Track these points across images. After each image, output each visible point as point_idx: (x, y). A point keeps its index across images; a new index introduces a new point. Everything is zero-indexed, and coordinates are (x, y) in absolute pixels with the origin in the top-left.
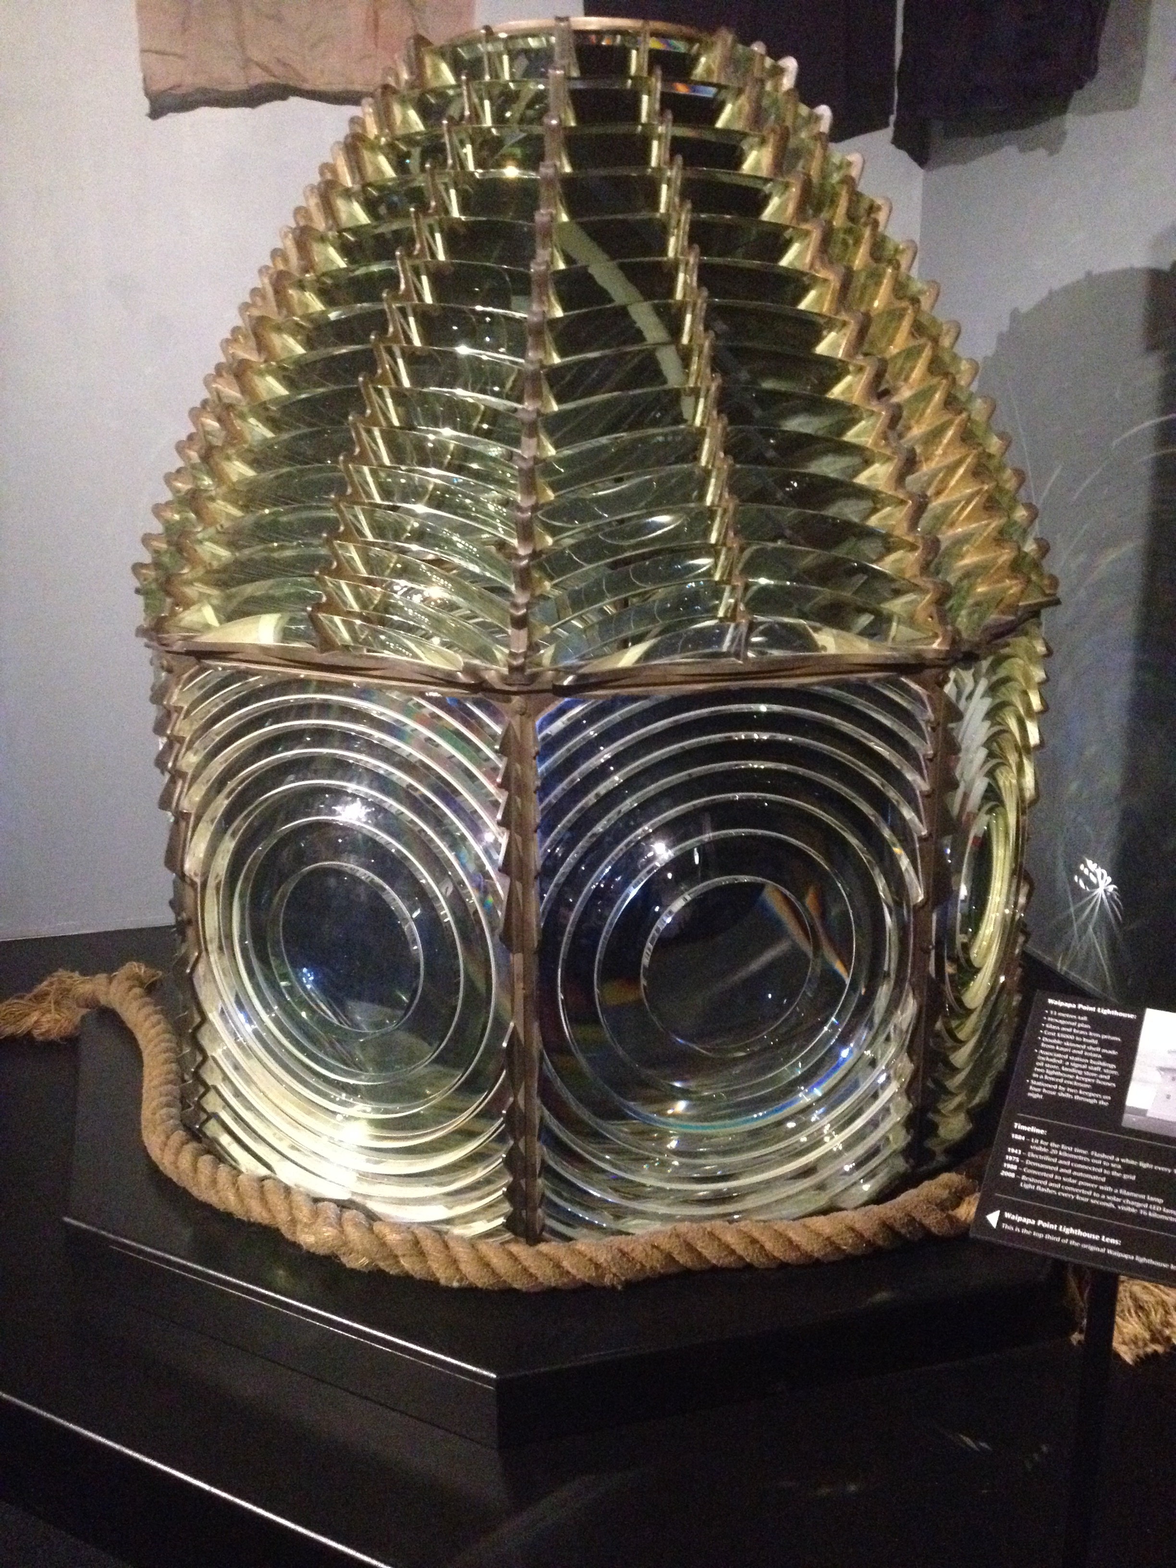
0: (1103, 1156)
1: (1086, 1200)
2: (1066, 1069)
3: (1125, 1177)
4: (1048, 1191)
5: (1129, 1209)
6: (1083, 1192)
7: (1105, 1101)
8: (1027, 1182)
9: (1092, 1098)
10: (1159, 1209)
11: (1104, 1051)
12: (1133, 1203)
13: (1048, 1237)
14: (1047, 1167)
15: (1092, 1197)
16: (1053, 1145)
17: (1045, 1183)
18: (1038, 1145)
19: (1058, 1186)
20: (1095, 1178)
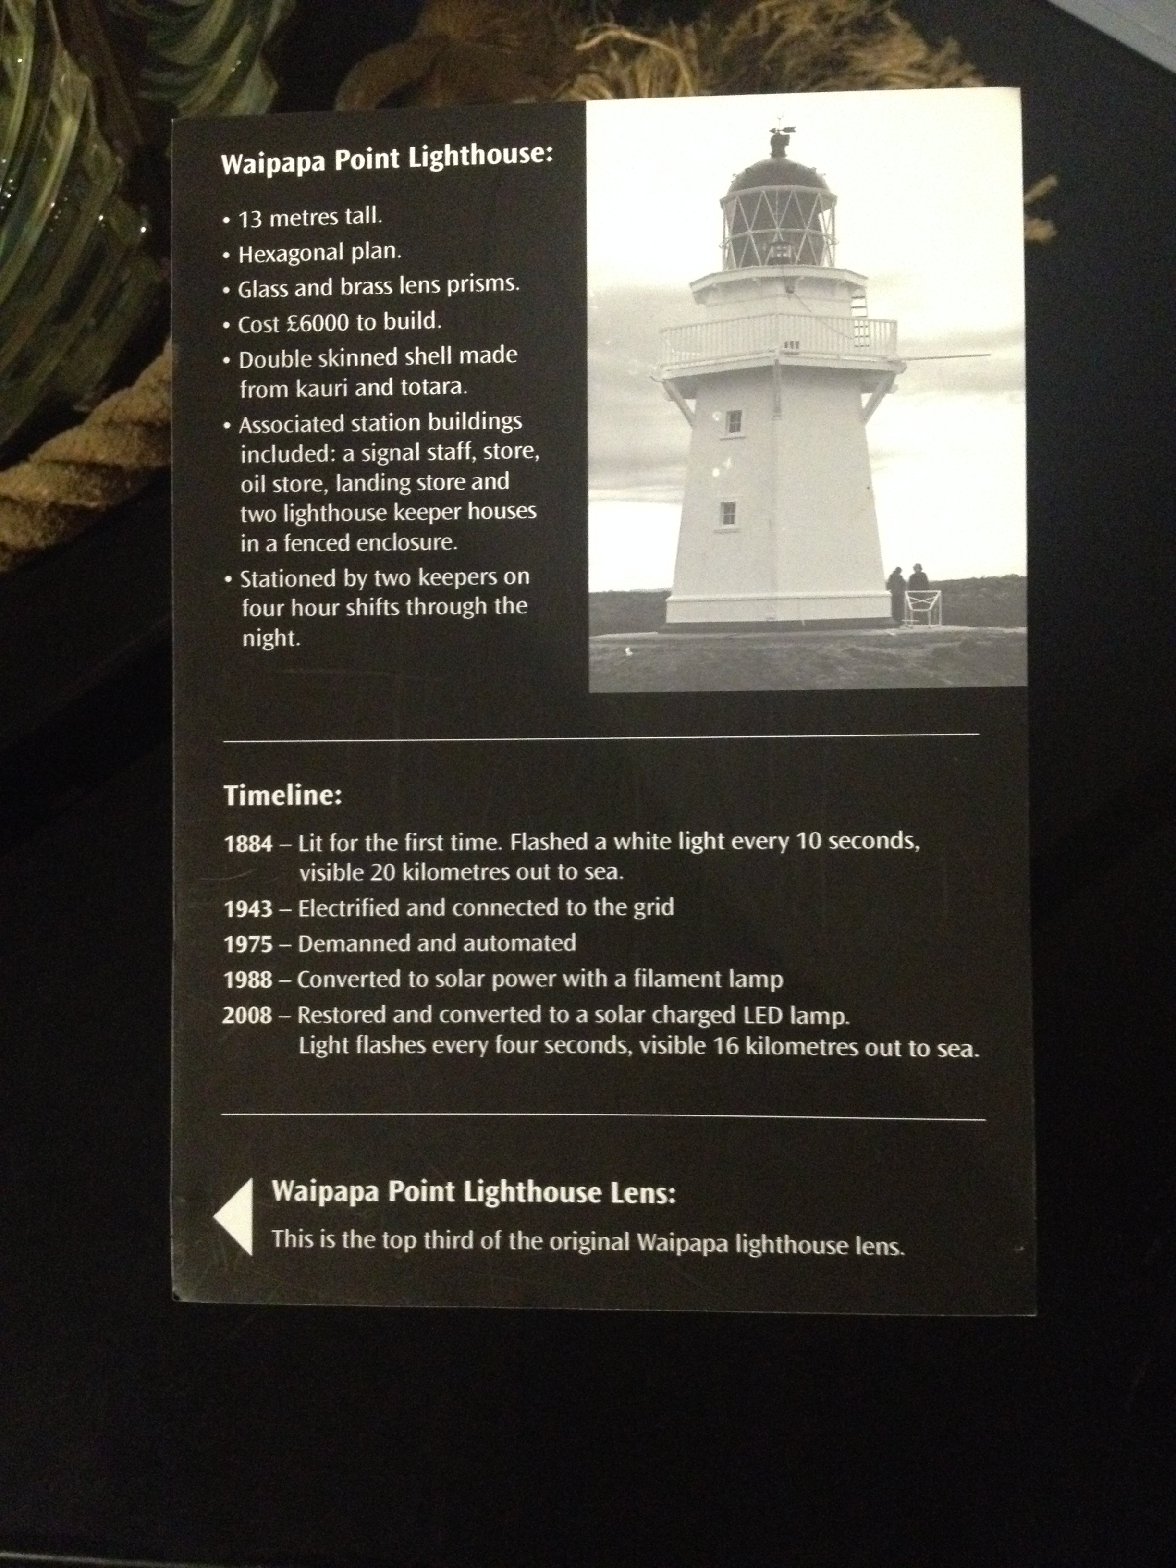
0: (553, 842)
1: (530, 1046)
2: (351, 486)
3: (641, 911)
4: (396, 1045)
5: (675, 1046)
6: (516, 1015)
7: (515, 593)
8: (321, 1031)
9: (467, 593)
10: (774, 1015)
11: (467, 356)
12: (686, 1017)
13: (434, 1240)
14: (372, 945)
15: (546, 1030)
16: (374, 842)
17: (379, 1015)
18: (324, 858)
19: (425, 1016)
20: (543, 944)
